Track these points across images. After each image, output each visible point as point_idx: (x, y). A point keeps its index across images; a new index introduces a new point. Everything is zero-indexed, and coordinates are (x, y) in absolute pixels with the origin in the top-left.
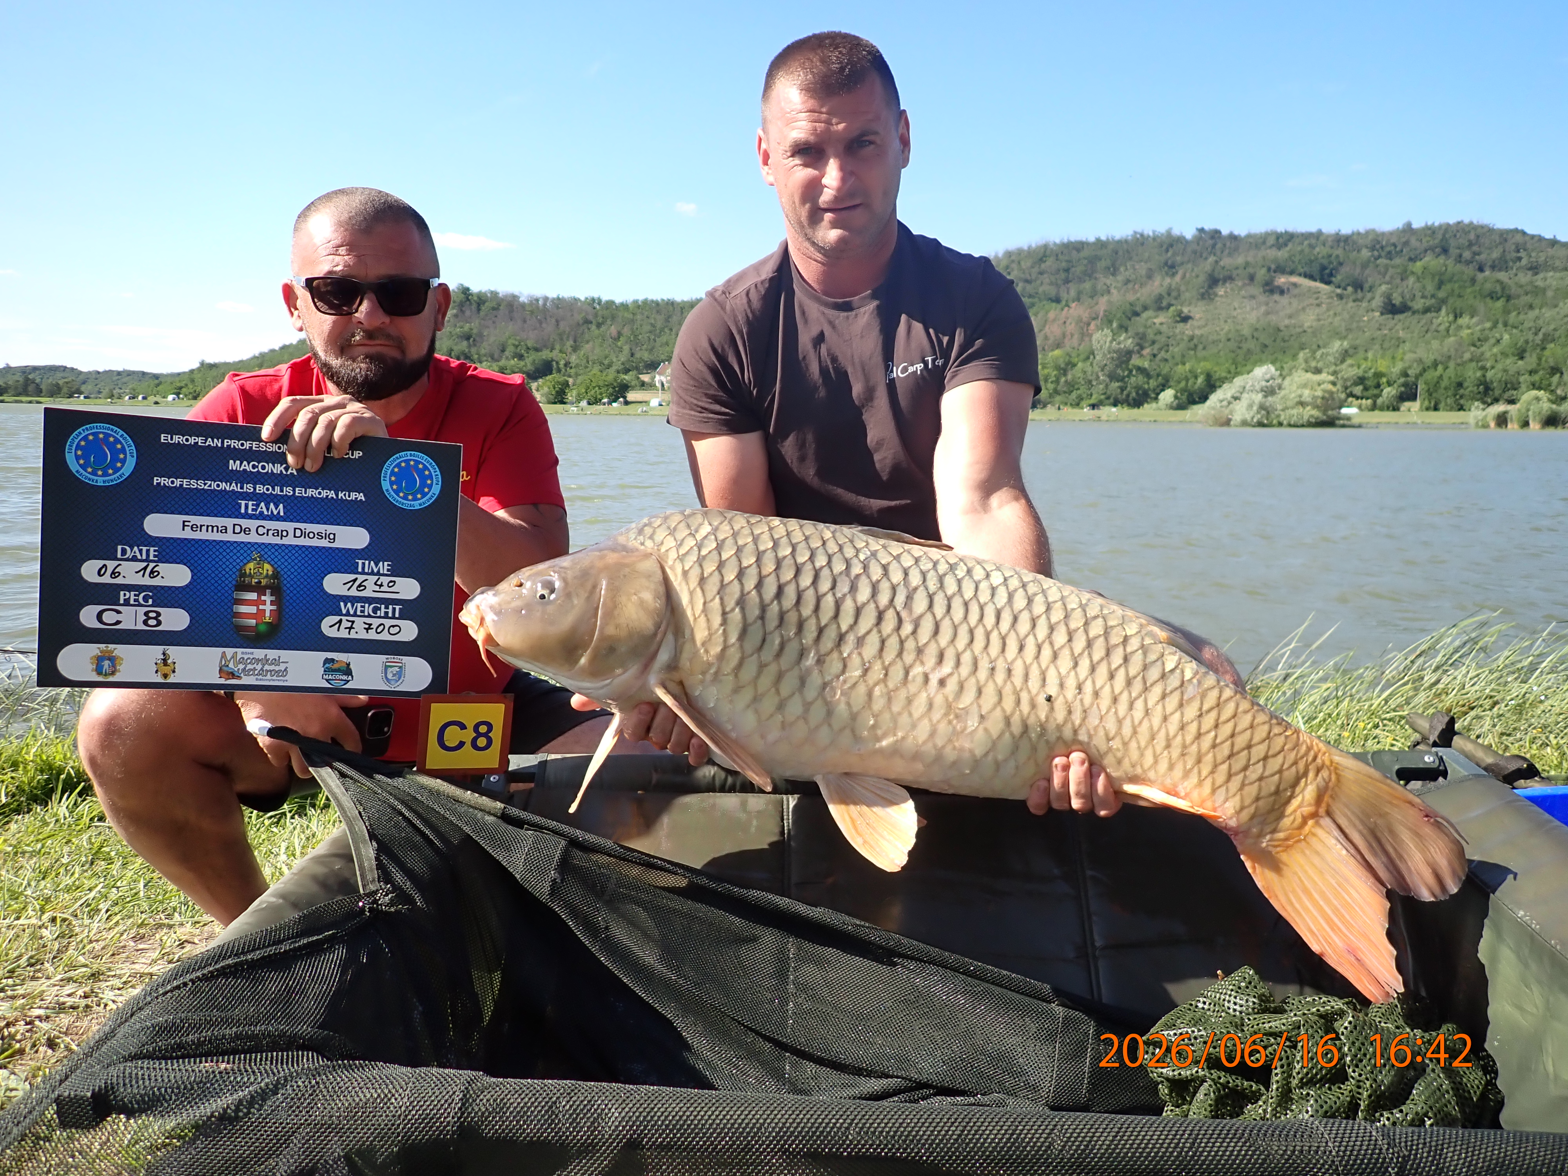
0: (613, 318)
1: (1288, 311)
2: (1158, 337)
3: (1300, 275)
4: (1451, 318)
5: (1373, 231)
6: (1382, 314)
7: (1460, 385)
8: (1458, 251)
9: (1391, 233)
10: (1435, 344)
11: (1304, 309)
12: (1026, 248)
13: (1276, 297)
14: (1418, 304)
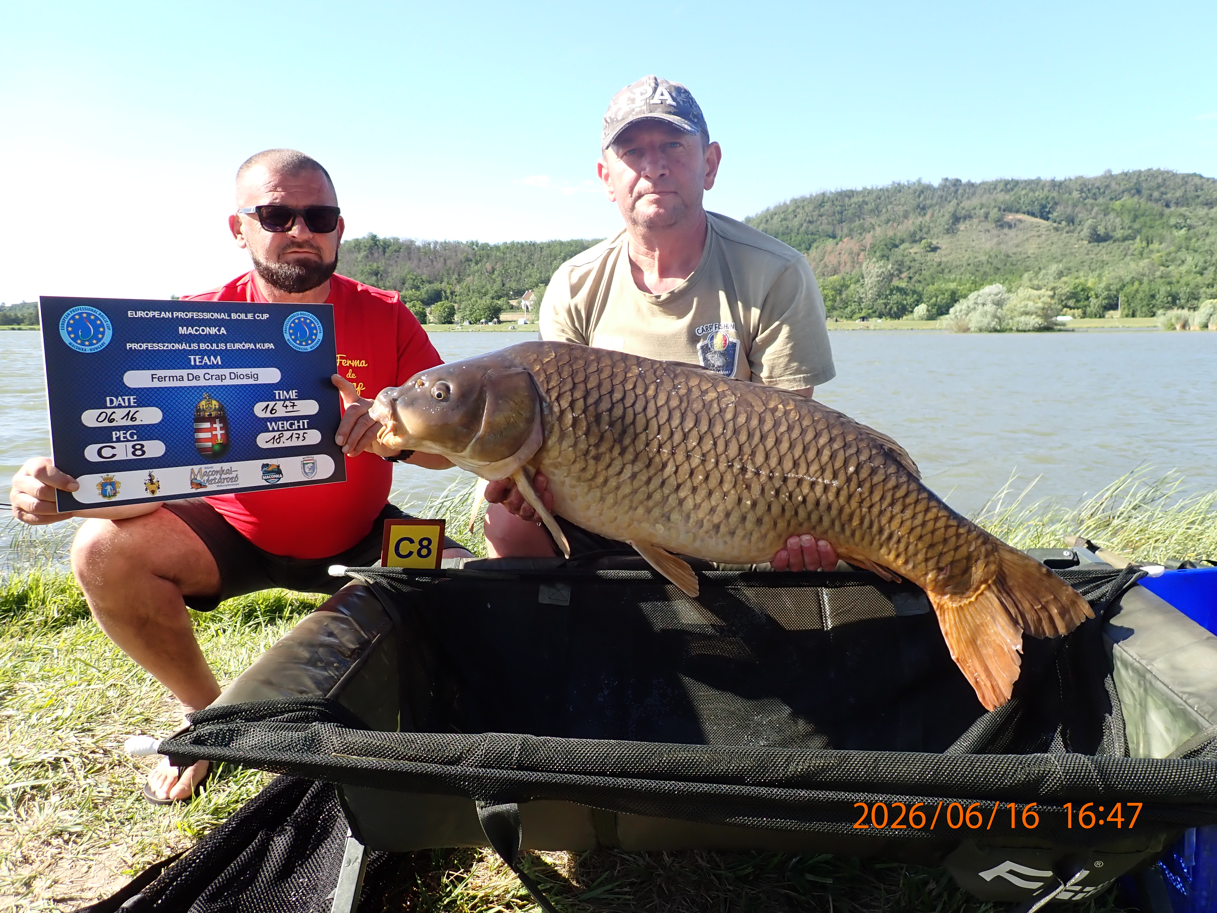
0: (488, 256)
1: (1015, 242)
2: (913, 264)
3: (1024, 213)
4: (1144, 244)
5: (1081, 177)
6: (1090, 242)
7: (1153, 297)
8: (1149, 192)
9: (1096, 179)
10: (1133, 265)
11: (1027, 239)
12: (808, 196)
13: (1006, 230)
14: (1119, 234)
